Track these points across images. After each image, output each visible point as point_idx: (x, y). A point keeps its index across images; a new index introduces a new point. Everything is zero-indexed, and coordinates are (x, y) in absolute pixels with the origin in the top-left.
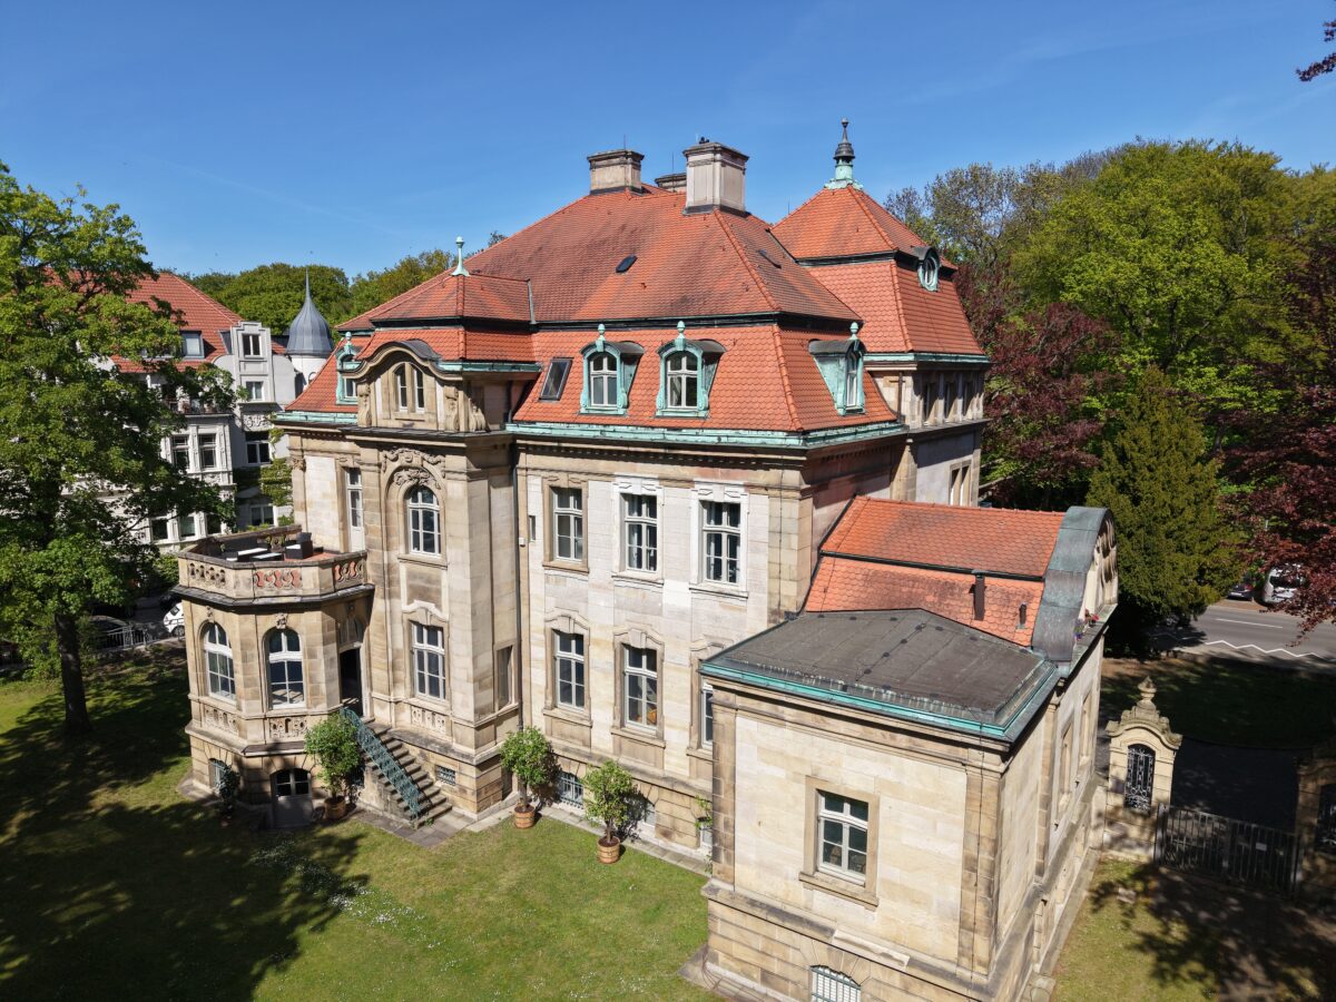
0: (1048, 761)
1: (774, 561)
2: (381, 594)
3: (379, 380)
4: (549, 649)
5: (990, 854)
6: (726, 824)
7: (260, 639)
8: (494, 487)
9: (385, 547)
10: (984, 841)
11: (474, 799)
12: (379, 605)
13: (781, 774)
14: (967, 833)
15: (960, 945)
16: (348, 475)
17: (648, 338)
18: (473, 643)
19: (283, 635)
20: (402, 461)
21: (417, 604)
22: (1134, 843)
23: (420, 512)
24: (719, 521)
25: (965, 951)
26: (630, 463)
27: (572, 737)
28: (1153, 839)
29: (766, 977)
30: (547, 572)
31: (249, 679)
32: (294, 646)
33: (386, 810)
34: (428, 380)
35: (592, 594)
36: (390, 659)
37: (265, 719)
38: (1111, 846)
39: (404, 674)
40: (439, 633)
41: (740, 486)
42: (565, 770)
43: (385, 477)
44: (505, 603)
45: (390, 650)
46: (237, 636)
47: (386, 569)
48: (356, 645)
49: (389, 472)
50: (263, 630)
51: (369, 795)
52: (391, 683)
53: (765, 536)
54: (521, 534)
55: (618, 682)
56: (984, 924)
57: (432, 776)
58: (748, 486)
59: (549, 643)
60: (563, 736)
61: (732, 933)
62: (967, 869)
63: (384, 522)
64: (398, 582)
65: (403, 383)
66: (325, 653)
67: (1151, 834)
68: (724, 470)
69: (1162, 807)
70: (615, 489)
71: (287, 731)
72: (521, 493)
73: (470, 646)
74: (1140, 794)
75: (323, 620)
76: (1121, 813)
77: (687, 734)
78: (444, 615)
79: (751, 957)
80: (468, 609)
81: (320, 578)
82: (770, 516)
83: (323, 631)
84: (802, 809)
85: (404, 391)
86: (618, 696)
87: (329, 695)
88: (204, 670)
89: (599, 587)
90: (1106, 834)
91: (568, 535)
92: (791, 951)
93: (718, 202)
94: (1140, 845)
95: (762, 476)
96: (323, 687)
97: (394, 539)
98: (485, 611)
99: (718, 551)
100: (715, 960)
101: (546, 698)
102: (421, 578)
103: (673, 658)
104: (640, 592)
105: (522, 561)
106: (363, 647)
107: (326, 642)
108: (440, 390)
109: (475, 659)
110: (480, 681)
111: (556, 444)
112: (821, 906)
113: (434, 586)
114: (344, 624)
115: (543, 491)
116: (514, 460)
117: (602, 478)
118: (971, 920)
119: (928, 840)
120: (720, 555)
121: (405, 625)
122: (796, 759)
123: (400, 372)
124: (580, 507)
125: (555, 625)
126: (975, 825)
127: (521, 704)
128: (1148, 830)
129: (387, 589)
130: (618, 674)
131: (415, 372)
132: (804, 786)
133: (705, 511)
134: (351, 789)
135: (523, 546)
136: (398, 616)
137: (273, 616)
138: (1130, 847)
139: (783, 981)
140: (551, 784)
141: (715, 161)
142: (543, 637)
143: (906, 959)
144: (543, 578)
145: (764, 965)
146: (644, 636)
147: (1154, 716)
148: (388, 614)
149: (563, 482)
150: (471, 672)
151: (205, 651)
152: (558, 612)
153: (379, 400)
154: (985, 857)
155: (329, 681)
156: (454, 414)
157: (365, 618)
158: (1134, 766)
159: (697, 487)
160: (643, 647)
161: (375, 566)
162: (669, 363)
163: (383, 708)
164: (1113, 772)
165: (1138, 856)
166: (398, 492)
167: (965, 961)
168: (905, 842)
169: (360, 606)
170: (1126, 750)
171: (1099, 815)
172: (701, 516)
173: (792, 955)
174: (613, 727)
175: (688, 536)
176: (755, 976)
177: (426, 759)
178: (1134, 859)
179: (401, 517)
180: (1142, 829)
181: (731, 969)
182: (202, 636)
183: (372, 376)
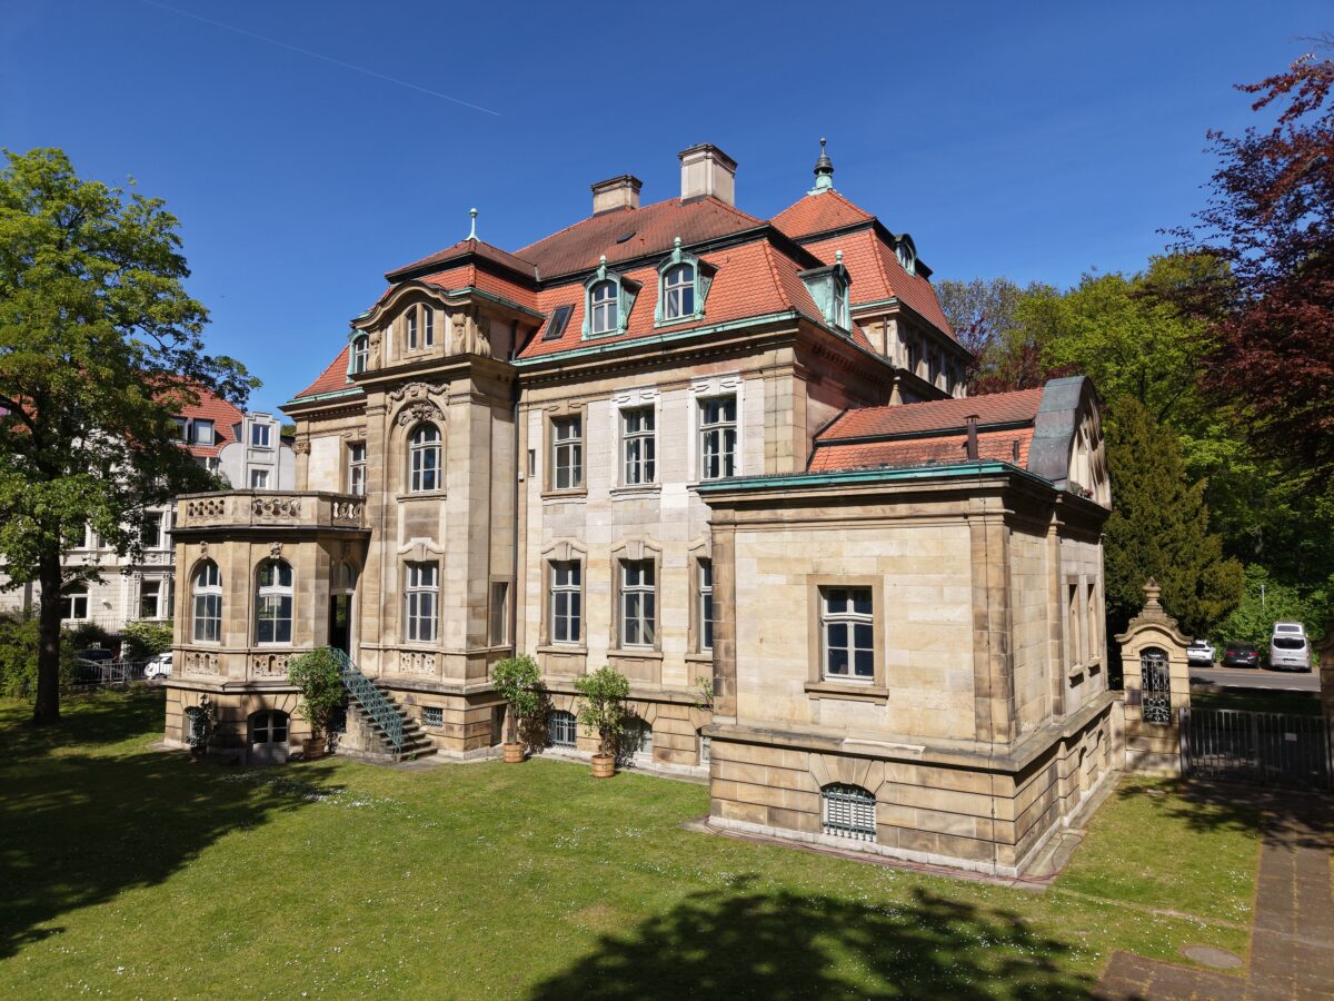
0: (1054, 587)
1: (769, 440)
2: (379, 536)
3: (391, 326)
4: (545, 581)
5: (1000, 604)
6: (727, 651)
7: (252, 568)
8: (496, 418)
9: (385, 488)
10: (993, 592)
11: (461, 735)
12: (375, 548)
13: (781, 580)
14: (975, 588)
15: (978, 716)
16: (351, 453)
17: (646, 274)
18: (469, 565)
19: (275, 568)
20: (408, 397)
21: (414, 541)
22: (1158, 758)
23: (422, 451)
24: (715, 419)
25: (983, 722)
26: (628, 378)
27: (567, 671)
28: (1178, 750)
29: (774, 814)
30: (545, 503)
31: (237, 610)
32: (286, 581)
33: (367, 750)
34: (438, 314)
35: (589, 515)
36: (382, 604)
37: (249, 654)
38: (1135, 767)
39: (395, 621)
40: (434, 570)
41: (734, 375)
42: (558, 707)
43: (390, 418)
44: (502, 537)
45: (383, 595)
46: (230, 566)
47: (384, 510)
48: (349, 591)
49: (394, 412)
50: (256, 560)
51: (352, 739)
52: (381, 629)
53: (761, 419)
54: (520, 469)
55: (615, 600)
56: (1001, 685)
57: (418, 721)
58: (743, 373)
59: (545, 577)
60: (556, 672)
61: (735, 772)
62: (977, 628)
63: (385, 463)
64: (396, 524)
65: (414, 326)
66: (317, 587)
67: (1175, 745)
68: (720, 364)
69: (1182, 712)
70: (613, 407)
71: (270, 670)
72: (521, 429)
73: (466, 568)
74: (1157, 704)
75: (317, 552)
76: (1141, 728)
77: (686, 639)
78: (440, 547)
79: (756, 795)
80: (465, 529)
81: (319, 509)
82: (766, 398)
83: (317, 564)
84: (804, 612)
85: (414, 333)
86: (615, 615)
87: (317, 633)
88: (190, 615)
89: (597, 507)
90: (1128, 755)
91: (568, 466)
92: (799, 776)
93: (710, 193)
94: (1164, 760)
95: (756, 361)
96: (312, 623)
97: (394, 480)
98: (481, 534)
99: (715, 450)
100: (718, 812)
101: (541, 635)
102: (419, 514)
103: (671, 562)
104: (638, 503)
105: (521, 496)
106: (355, 595)
107: (318, 576)
108: (449, 321)
109: (470, 582)
110: (474, 608)
111: (557, 370)
112: (831, 716)
113: (432, 520)
114: (338, 564)
115: (543, 424)
116: (516, 397)
117: (602, 397)
118: (986, 685)
119: (936, 609)
120: (717, 452)
121: (400, 567)
122: (797, 560)
123: (412, 316)
124: (579, 435)
125: (552, 556)
126: (982, 579)
127: (515, 645)
128: (1170, 741)
129: (384, 530)
130: (615, 592)
131: (426, 313)
132: (805, 587)
133: (702, 412)
134: (331, 736)
135: (522, 481)
136: (393, 559)
137: (268, 545)
138: (1155, 764)
139: (791, 814)
140: (542, 728)
141: (707, 158)
142: (539, 571)
143: (922, 748)
144: (540, 510)
145: (771, 801)
146: (642, 545)
147: (1161, 616)
148: (383, 556)
149: (564, 409)
150: (465, 596)
151: (193, 596)
152: (555, 541)
153: (390, 345)
154: (995, 610)
155: (318, 618)
156: (460, 339)
157: (360, 565)
158: (1148, 671)
159: (694, 385)
160: (641, 558)
161: (374, 509)
162: (667, 279)
163: (370, 658)
164: (1127, 682)
165: (1165, 772)
166: (401, 433)
167: (984, 734)
168: (912, 619)
169: (355, 549)
170: (1137, 656)
171: (1118, 734)
172: (698, 416)
173: (803, 781)
174: (610, 648)
175: (685, 436)
176: (761, 817)
177: (413, 704)
178: (1160, 775)
179: (403, 457)
180: (1164, 742)
181: (735, 817)
182: (193, 580)
183: (384, 323)
